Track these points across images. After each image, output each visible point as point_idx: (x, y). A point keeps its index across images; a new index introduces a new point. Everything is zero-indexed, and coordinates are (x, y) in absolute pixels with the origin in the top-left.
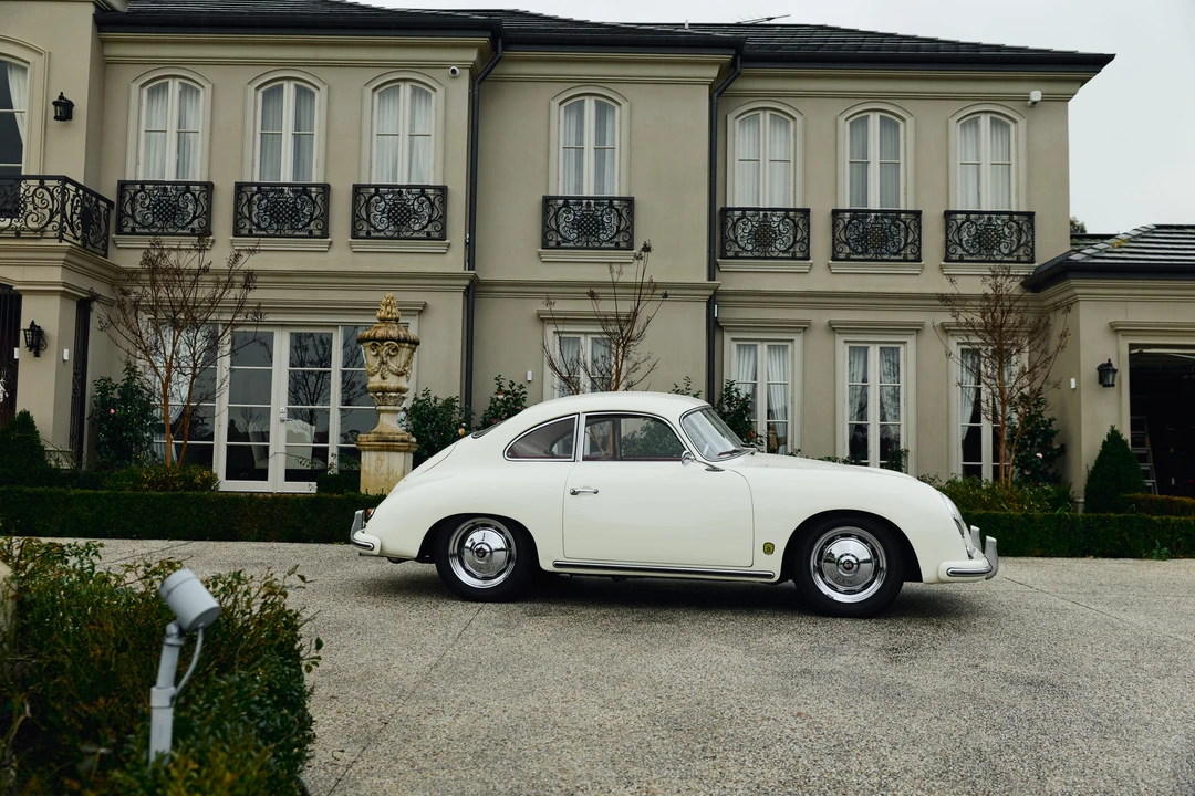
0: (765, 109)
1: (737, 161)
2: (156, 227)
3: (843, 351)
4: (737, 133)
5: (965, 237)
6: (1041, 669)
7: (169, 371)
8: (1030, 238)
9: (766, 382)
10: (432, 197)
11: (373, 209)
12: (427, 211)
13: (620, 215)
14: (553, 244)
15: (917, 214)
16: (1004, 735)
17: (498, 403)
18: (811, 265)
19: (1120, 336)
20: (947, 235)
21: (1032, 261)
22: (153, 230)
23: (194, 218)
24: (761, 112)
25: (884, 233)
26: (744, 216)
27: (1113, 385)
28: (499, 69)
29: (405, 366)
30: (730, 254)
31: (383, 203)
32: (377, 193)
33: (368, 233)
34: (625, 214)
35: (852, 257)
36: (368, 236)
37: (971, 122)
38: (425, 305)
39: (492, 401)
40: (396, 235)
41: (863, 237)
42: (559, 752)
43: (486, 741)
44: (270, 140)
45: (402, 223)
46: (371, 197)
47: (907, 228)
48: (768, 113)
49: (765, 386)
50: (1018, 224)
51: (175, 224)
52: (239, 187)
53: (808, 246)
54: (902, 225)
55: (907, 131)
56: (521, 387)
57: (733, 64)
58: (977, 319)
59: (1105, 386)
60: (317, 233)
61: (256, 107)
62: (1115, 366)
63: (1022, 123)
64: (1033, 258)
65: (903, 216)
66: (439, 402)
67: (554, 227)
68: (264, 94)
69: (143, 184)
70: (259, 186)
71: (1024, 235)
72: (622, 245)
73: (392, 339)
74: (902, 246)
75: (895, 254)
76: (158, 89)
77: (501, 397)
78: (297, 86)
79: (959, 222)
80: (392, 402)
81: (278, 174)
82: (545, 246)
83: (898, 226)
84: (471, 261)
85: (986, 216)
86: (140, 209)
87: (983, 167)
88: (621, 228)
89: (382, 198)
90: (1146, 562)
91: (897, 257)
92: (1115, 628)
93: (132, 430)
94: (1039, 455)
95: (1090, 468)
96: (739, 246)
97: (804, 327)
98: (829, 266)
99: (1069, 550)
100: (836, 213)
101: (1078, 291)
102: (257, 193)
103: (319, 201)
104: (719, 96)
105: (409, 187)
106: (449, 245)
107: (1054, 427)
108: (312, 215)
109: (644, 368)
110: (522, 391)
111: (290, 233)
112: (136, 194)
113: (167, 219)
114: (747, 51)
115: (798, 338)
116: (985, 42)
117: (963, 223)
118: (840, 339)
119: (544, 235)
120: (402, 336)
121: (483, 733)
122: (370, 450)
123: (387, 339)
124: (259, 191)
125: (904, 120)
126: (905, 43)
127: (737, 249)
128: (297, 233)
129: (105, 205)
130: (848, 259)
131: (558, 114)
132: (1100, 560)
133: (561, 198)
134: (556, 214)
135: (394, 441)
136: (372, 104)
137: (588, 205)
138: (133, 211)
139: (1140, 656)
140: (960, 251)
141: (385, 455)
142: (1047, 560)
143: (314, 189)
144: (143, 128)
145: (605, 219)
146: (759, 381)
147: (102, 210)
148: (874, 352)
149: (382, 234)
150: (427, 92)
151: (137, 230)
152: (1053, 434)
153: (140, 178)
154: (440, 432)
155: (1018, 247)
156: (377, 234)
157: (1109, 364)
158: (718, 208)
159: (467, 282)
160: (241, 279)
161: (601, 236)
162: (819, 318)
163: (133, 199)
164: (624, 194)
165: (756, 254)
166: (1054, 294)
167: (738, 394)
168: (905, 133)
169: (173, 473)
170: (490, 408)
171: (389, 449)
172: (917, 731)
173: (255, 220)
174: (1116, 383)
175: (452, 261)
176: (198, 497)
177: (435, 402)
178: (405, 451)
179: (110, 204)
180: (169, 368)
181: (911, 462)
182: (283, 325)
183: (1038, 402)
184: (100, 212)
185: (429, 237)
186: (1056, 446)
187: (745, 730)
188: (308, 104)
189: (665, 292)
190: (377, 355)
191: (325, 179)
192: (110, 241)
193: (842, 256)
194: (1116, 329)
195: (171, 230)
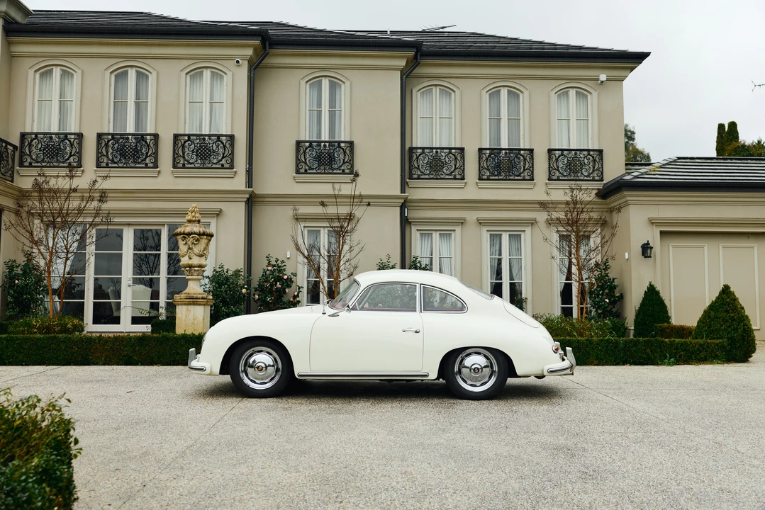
0: (436, 85)
1: (419, 119)
2: (45, 162)
3: (486, 237)
4: (419, 101)
5: (561, 165)
6: (566, 439)
7: (51, 256)
8: (600, 166)
9: (438, 256)
10: (224, 142)
11: (186, 150)
12: (221, 151)
13: (345, 153)
14: (303, 171)
15: (531, 151)
16: (525, 483)
17: (268, 273)
18: (466, 183)
19: (655, 227)
20: (550, 164)
21: (602, 180)
22: (44, 164)
23: (71, 156)
24: (434, 87)
25: (511, 162)
26: (423, 153)
27: (650, 257)
28: (268, 61)
29: (204, 250)
30: (415, 176)
31: (193, 146)
32: (189, 140)
33: (184, 165)
34: (348, 152)
35: (491, 178)
36: (184, 167)
37: (563, 93)
38: (221, 211)
39: (264, 271)
40: (202, 166)
41: (498, 166)
42: (246, 501)
43: (204, 496)
44: (119, 107)
45: (205, 158)
46: (185, 142)
47: (525, 160)
48: (438, 88)
49: (438, 259)
50: (593, 157)
51: (57, 159)
52: (100, 136)
53: (463, 171)
54: (522, 158)
55: (524, 99)
56: (283, 262)
57: (415, 57)
58: (562, 215)
59: (646, 257)
60: (151, 165)
61: (110, 85)
62: (651, 245)
63: (595, 94)
64: (602, 178)
65: (522, 152)
66: (230, 273)
67: (304, 160)
68: (116, 76)
69: (36, 134)
70: (113, 135)
71: (597, 164)
72: (347, 171)
73: (195, 233)
74: (522, 170)
75: (518, 176)
76: (46, 73)
77: (270, 268)
78: (137, 71)
79: (557, 156)
80: (196, 273)
81: (125, 128)
82: (298, 172)
83: (519, 159)
84: (250, 182)
85: (573, 152)
86: (35, 150)
87: (571, 121)
88: (346, 160)
89: (193, 142)
90: (661, 367)
91: (519, 178)
92: (622, 411)
93: (29, 294)
94: (607, 300)
95: (637, 308)
96: (421, 172)
97: (461, 222)
98: (477, 183)
99: (615, 361)
100: (480, 150)
101: (628, 198)
102: (111, 140)
103: (152, 145)
104: (407, 77)
105: (209, 136)
106: (236, 172)
107: (616, 283)
108: (147, 153)
109: (356, 249)
110: (284, 264)
111: (133, 165)
112: (32, 141)
113: (52, 157)
114: (424, 48)
115: (458, 229)
116: (573, 44)
117: (559, 157)
118: (484, 229)
119: (297, 165)
120: (202, 232)
121: (203, 490)
122: (181, 305)
123: (192, 234)
124: (113, 138)
125: (522, 92)
126: (524, 44)
127: (419, 173)
128: (138, 165)
129: (11, 148)
130: (488, 179)
131: (305, 89)
132: (633, 367)
133: (307, 142)
134: (304, 152)
135: (197, 299)
136: (186, 82)
137: (325, 146)
138: (30, 152)
139: (630, 429)
140: (557, 174)
141: (192, 308)
142: (600, 367)
143: (148, 137)
144: (37, 98)
145: (336, 155)
146: (434, 256)
147: (9, 151)
148: (505, 237)
149: (192, 166)
150: (221, 75)
151: (33, 164)
152: (615, 287)
153: (35, 131)
154: (230, 291)
155: (593, 171)
156: (189, 166)
157: (648, 244)
158: (407, 148)
159: (247, 196)
160: (98, 195)
161: (333, 166)
162: (472, 216)
163: (30, 144)
164: (348, 139)
165: (431, 176)
166: (615, 200)
167: (421, 265)
168: (523, 100)
169: (53, 322)
170: (263, 276)
171: (194, 304)
172: (473, 482)
173: (111, 158)
174: (652, 255)
175: (238, 182)
176: (65, 338)
177: (227, 272)
178: (204, 305)
179: (15, 147)
180: (51, 253)
181: (529, 305)
182: (129, 224)
183: (606, 267)
184: (8, 153)
185: (223, 167)
186: (618, 295)
187: (368, 484)
188: (144, 82)
189: (368, 201)
190: (186, 244)
191: (156, 131)
192: (15, 171)
193: (485, 177)
194: (653, 222)
195: (55, 164)
